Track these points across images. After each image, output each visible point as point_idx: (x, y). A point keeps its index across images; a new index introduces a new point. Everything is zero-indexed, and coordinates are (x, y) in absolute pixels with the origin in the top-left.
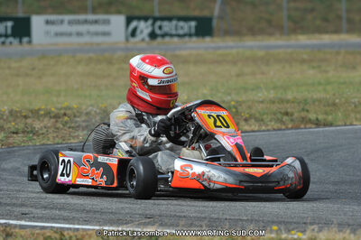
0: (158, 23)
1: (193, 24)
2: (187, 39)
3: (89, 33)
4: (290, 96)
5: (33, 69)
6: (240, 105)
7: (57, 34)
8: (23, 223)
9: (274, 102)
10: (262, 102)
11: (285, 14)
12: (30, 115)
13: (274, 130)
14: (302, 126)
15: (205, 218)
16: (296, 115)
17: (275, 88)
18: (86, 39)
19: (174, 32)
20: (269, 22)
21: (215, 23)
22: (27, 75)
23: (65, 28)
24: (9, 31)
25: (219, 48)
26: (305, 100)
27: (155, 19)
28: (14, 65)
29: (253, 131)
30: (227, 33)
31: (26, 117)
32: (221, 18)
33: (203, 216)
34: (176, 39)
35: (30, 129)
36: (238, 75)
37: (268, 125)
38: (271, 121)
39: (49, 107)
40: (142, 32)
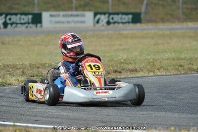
0: (111, 16)
1: (130, 16)
2: (127, 25)
3: (73, 21)
4: (183, 56)
5: (43, 41)
6: (156, 61)
7: (56, 22)
8: (35, 125)
9: (174, 60)
10: (167, 59)
11: (181, 11)
12: (41, 66)
13: (174, 74)
14: (190, 73)
15: (135, 123)
16: (186, 66)
17: (175, 52)
18: (72, 25)
19: (120, 21)
20: (172, 15)
21: (142, 16)
22: (39, 45)
23: (61, 19)
24: (30, 21)
25: (144, 30)
26: (191, 58)
27: (110, 14)
28: (32, 39)
29: (162, 75)
30: (149, 21)
31: (38, 68)
32: (146, 13)
33: (134, 122)
34: (121, 25)
35: (40, 74)
36: (154, 45)
37: (170, 72)
38: (172, 70)
39: (51, 62)
40: (102, 21)
